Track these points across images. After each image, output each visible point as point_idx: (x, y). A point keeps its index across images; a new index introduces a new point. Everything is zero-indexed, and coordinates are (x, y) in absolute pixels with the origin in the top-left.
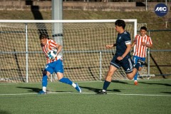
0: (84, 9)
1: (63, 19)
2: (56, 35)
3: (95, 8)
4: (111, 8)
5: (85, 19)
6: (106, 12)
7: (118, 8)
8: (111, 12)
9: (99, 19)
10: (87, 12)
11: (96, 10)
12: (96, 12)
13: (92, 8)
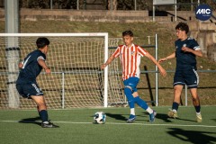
0: (71, 19)
1: (19, 32)
2: (11, 49)
3: (86, 17)
4: (107, 18)
5: (68, 32)
6: (100, 24)
7: (116, 18)
8: (107, 23)
9: (86, 32)
10: (74, 23)
11: (86, 20)
12: (86, 23)
13: (81, 18)
